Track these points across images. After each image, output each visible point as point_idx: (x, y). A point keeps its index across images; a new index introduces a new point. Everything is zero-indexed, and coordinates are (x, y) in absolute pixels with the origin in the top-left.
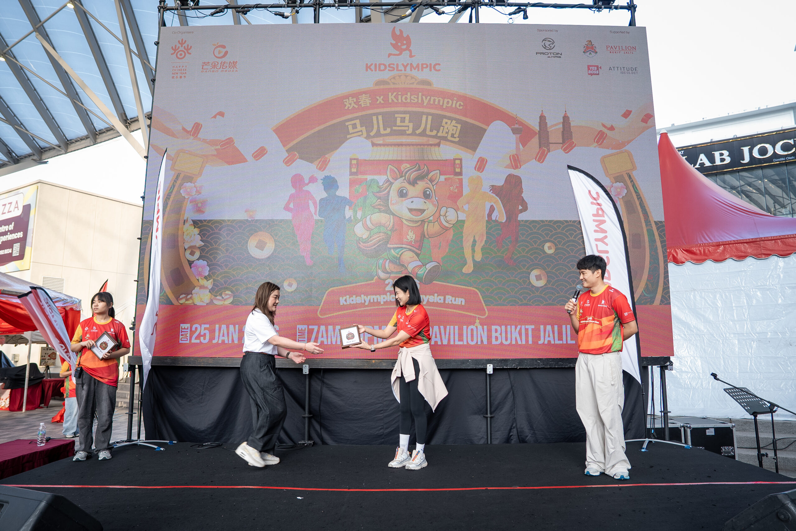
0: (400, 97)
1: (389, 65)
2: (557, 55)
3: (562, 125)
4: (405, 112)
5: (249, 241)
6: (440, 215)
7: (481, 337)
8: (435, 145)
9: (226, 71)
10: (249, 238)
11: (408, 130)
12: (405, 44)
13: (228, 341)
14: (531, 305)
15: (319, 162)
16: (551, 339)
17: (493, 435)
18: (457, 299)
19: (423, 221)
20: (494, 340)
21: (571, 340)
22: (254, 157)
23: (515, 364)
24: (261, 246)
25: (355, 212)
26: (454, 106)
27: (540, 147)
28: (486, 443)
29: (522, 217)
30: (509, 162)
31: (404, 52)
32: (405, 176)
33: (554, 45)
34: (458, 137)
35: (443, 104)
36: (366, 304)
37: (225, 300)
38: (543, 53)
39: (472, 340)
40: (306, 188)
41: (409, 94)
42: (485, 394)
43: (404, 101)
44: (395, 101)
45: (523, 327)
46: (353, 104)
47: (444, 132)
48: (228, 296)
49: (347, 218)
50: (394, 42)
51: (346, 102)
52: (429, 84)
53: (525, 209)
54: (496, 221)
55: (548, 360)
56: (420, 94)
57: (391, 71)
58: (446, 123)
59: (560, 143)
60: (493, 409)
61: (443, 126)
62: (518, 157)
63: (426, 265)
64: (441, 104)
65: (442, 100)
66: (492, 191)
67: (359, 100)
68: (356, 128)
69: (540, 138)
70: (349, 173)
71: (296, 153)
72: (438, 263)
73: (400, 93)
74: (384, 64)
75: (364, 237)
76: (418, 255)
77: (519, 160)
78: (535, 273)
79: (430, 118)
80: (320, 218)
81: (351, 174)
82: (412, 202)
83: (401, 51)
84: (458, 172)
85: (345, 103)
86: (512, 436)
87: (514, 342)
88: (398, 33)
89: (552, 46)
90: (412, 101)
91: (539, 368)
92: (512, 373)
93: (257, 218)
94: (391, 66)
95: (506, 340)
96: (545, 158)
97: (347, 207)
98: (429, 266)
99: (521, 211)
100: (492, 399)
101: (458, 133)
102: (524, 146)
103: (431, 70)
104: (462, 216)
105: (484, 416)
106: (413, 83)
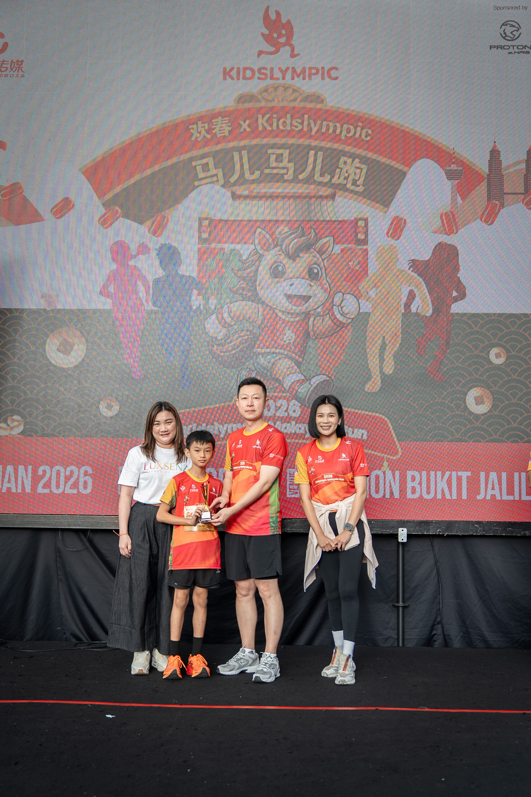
0: (275, 121)
1: (259, 69)
2: (524, 50)
3: (525, 163)
4: (282, 146)
5: (48, 340)
6: (333, 305)
7: (390, 486)
8: (326, 197)
9: (6, 76)
10: (48, 336)
11: (287, 174)
12: (284, 35)
13: (17, 488)
14: (467, 442)
15: (153, 223)
16: (497, 492)
17: (406, 633)
18: (356, 430)
19: (307, 315)
20: (409, 491)
21: (528, 494)
22: (54, 214)
23: (440, 528)
24: (65, 349)
25: (207, 300)
26: (357, 135)
27: (489, 199)
28: (396, 644)
29: (457, 308)
30: (439, 223)
31: (282, 49)
32: (281, 246)
33: (519, 32)
34: (362, 185)
35: (341, 132)
36: (222, 436)
37: (12, 429)
38: (502, 47)
39: (377, 492)
40: (132, 263)
41: (289, 116)
42: (396, 573)
43: (281, 127)
44: (269, 128)
45: (454, 474)
46: (203, 132)
47: (342, 178)
48: (16, 423)
49: (194, 308)
50: (266, 32)
51: (193, 129)
52: (319, 99)
53: (462, 295)
54: (417, 314)
55: (490, 523)
56: (306, 116)
57: (262, 79)
58: (345, 163)
59: (520, 194)
60: (407, 596)
61: (339, 168)
62: (454, 216)
63: (310, 380)
64: (338, 132)
65: (338, 125)
66: (412, 269)
67: (213, 127)
68: (209, 170)
69: (489, 184)
70: (196, 239)
71: (117, 208)
72: (330, 377)
73: (275, 116)
74: (251, 69)
75: (219, 338)
76: (299, 364)
77: (455, 220)
78: (473, 394)
79: (320, 154)
80: (154, 308)
81: (201, 240)
82: (292, 285)
83: (277, 47)
84: (363, 240)
85: (192, 131)
86: (436, 636)
87: (439, 496)
88: (273, 17)
89: (517, 34)
90: (293, 128)
91: (476, 535)
92: (436, 542)
93: (60, 307)
94: (262, 71)
95: (428, 493)
96: (495, 217)
97: (195, 292)
98: (316, 381)
99: (456, 300)
100: (405, 580)
101: (362, 179)
102: (463, 199)
103: (323, 78)
104: (366, 307)
105: (394, 606)
106: (295, 100)
